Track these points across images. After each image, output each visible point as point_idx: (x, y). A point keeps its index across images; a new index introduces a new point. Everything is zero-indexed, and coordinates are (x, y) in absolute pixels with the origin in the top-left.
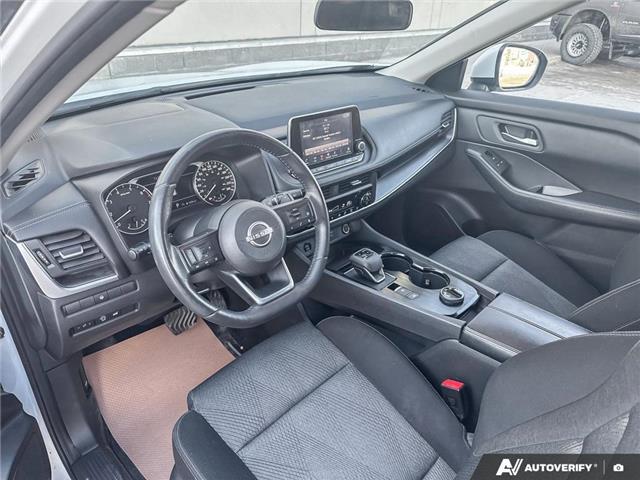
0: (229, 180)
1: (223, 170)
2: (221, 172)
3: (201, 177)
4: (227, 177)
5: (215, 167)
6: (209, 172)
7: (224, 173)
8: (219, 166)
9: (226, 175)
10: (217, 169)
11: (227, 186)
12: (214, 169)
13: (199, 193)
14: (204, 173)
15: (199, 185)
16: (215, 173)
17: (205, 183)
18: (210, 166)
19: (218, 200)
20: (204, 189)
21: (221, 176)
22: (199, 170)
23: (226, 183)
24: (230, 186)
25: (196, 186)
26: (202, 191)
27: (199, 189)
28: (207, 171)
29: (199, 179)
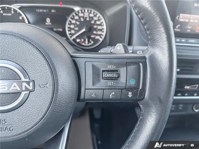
0: (101, 30)
1: (99, 20)
2: (95, 21)
3: (76, 20)
4: (99, 27)
5: (91, 15)
6: (85, 19)
7: (98, 23)
8: (95, 16)
9: (100, 25)
10: (92, 18)
11: (97, 35)
12: (90, 17)
13: (68, 33)
14: (80, 17)
15: (72, 26)
16: (90, 21)
17: (78, 26)
18: (87, 14)
19: (85, 43)
20: (75, 30)
21: (94, 24)
22: (76, 14)
23: (97, 31)
24: (100, 35)
25: (67, 26)
26: (73, 32)
27: (70, 29)
28: (83, 17)
29: (73, 22)
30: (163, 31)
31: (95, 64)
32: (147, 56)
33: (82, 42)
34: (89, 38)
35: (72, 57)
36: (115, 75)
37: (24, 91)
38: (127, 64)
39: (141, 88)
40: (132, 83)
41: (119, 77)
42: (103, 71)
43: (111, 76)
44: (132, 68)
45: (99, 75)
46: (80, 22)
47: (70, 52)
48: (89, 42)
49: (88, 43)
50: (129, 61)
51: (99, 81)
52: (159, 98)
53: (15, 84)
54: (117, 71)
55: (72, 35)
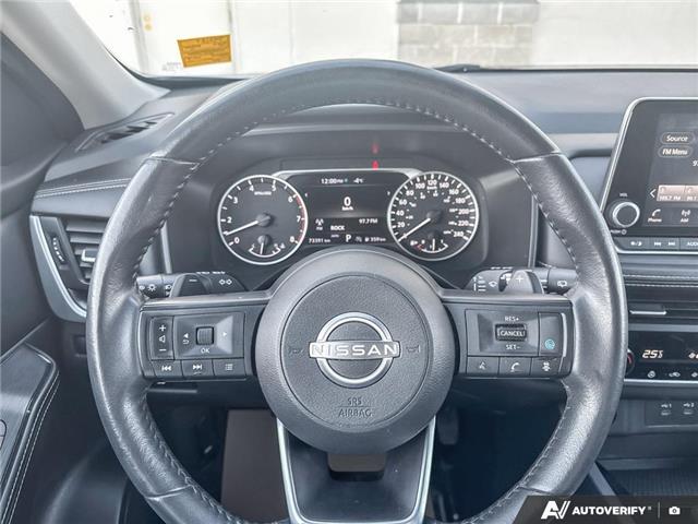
0: (466, 217)
1: (461, 195)
2: (454, 197)
3: (410, 199)
4: (463, 211)
5: (445, 185)
6: (429, 195)
7: (460, 201)
8: (453, 187)
9: (465, 206)
10: (446, 190)
11: (458, 229)
12: (440, 190)
13: (391, 228)
14: (417, 192)
15: (400, 213)
16: (441, 198)
17: (412, 211)
18: (435, 182)
19: (429, 249)
20: (407, 221)
21: (450, 205)
22: (408, 185)
23: (456, 221)
24: (464, 229)
25: (390, 212)
26: (402, 225)
27: (396, 219)
28: (425, 191)
29: (403, 202)
30: (600, 261)
31: (482, 312)
32: (574, 301)
33: (423, 247)
34: (439, 236)
35: (442, 301)
36: (519, 334)
37: (386, 356)
38: (539, 315)
39: (564, 355)
40: (550, 346)
41: (526, 336)
42: (497, 326)
43: (512, 334)
44: (548, 321)
45: (490, 332)
46: (419, 201)
47: (440, 294)
48: (438, 245)
49: (436, 249)
50: (543, 309)
51: (491, 342)
52: (597, 372)
53: (374, 346)
54: (522, 326)
55: (400, 232)
